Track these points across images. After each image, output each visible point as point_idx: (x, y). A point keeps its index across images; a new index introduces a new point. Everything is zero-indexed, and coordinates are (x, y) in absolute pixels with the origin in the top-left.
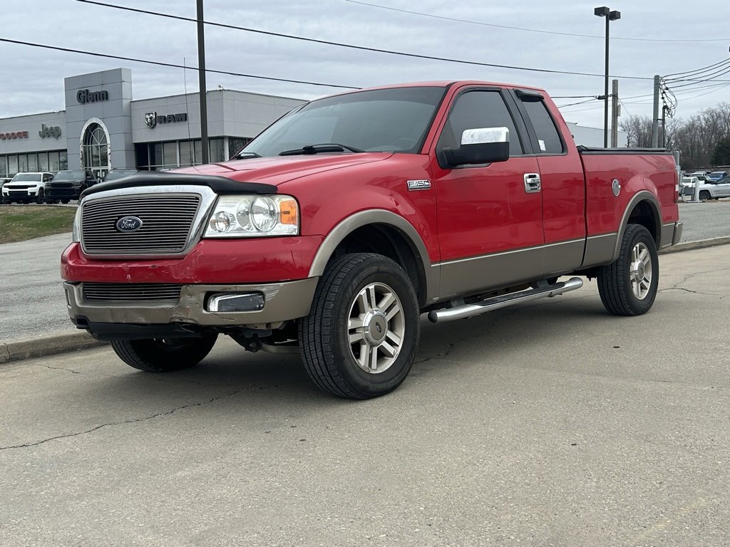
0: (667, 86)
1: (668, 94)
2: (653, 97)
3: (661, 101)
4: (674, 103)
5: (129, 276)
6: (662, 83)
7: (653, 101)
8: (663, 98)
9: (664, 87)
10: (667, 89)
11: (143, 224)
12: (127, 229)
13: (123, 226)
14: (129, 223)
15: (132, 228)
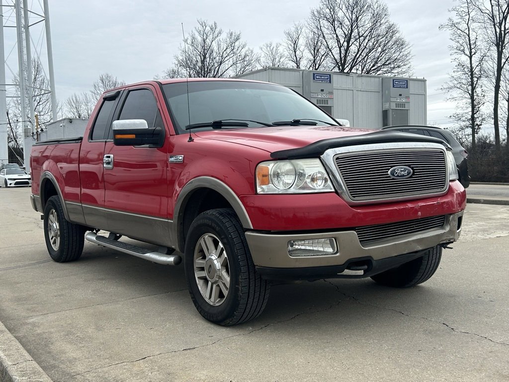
11: (414, 172)
12: (401, 176)
13: (396, 174)
14: (401, 171)
15: (405, 176)
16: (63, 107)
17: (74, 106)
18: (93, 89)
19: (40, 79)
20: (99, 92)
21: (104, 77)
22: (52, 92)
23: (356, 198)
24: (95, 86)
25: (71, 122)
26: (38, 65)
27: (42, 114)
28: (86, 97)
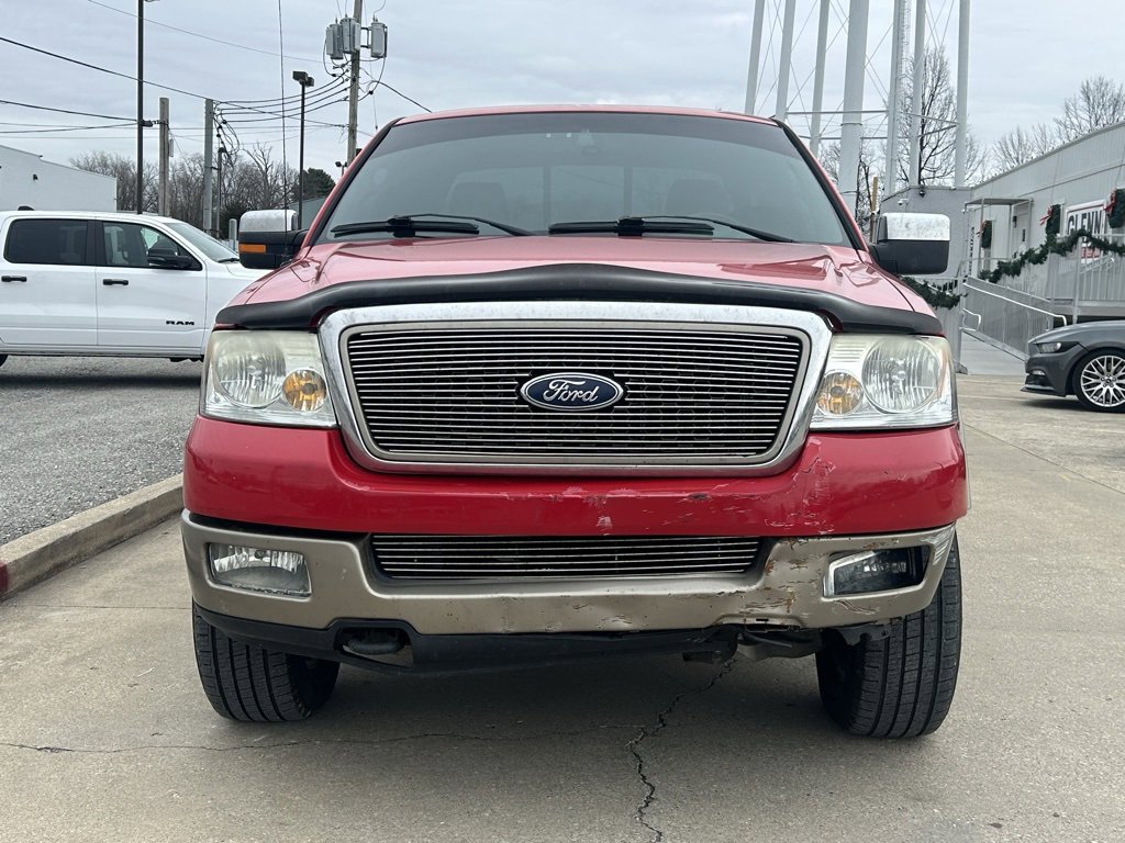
0: (225, 117)
1: (227, 131)
2: (203, 132)
3: (215, 139)
4: (235, 147)
5: (608, 520)
6: (217, 112)
7: (203, 138)
8: (219, 136)
9: (220, 119)
10: (225, 122)
11: (625, 394)
12: (569, 403)
13: (548, 395)
14: (572, 388)
15: (588, 403)
16: (986, 159)
17: (1014, 155)
18: (1061, 116)
19: (944, 95)
20: (1075, 122)
21: (1092, 87)
22: (958, 125)
23: (391, 453)
24: (1067, 108)
25: (922, 195)
26: (941, 65)
27: (939, 174)
28: (1044, 134)
